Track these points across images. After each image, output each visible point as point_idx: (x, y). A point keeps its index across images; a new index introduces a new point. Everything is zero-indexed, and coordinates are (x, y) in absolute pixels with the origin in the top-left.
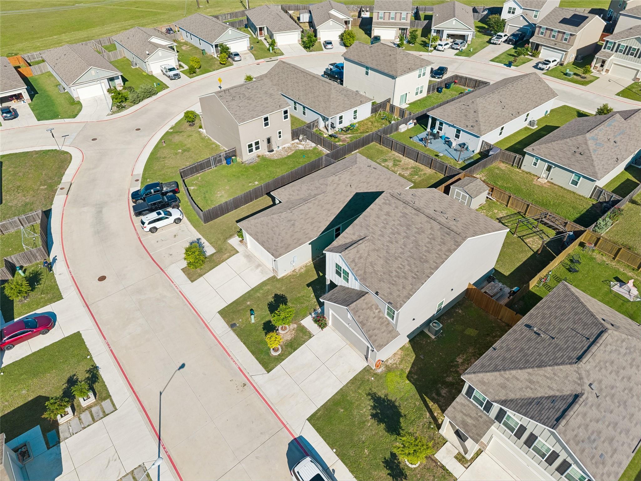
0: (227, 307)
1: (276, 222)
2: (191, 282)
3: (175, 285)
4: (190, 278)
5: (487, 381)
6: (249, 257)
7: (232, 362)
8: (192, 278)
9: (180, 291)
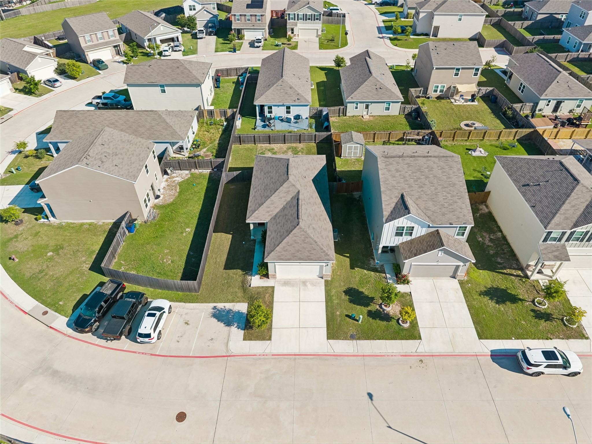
0: (328, 330)
1: (301, 235)
2: (269, 342)
3: (259, 355)
4: (264, 339)
5: (558, 222)
6: (286, 283)
7: (391, 358)
8: (267, 336)
9: (273, 355)
